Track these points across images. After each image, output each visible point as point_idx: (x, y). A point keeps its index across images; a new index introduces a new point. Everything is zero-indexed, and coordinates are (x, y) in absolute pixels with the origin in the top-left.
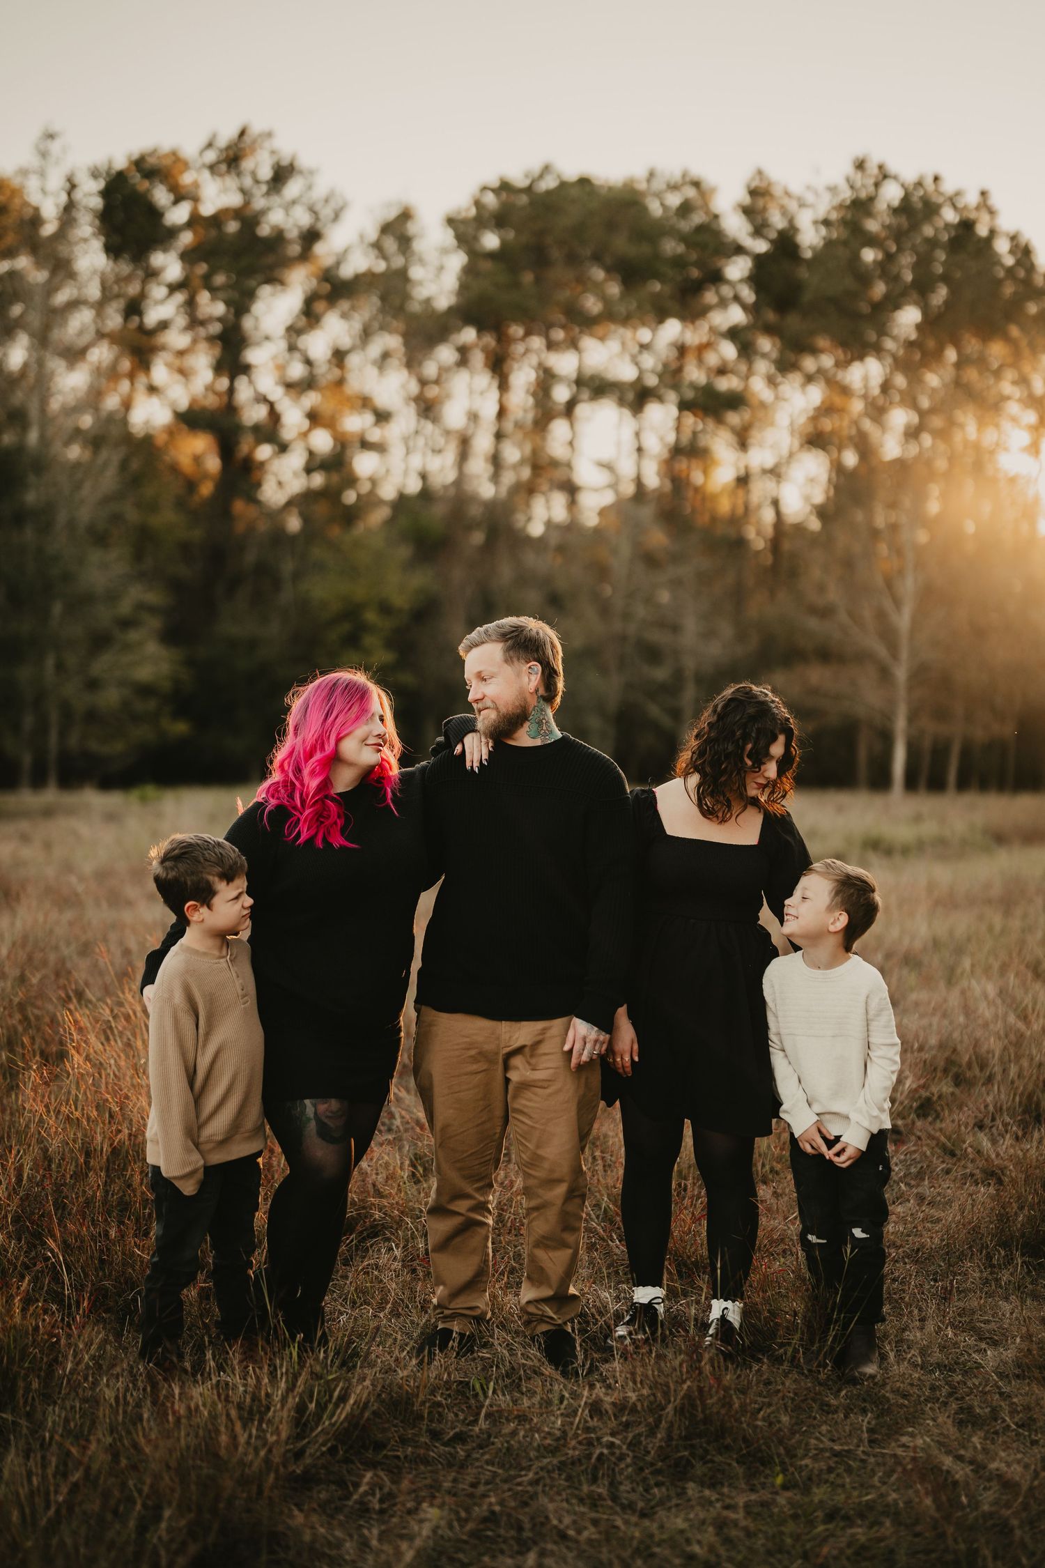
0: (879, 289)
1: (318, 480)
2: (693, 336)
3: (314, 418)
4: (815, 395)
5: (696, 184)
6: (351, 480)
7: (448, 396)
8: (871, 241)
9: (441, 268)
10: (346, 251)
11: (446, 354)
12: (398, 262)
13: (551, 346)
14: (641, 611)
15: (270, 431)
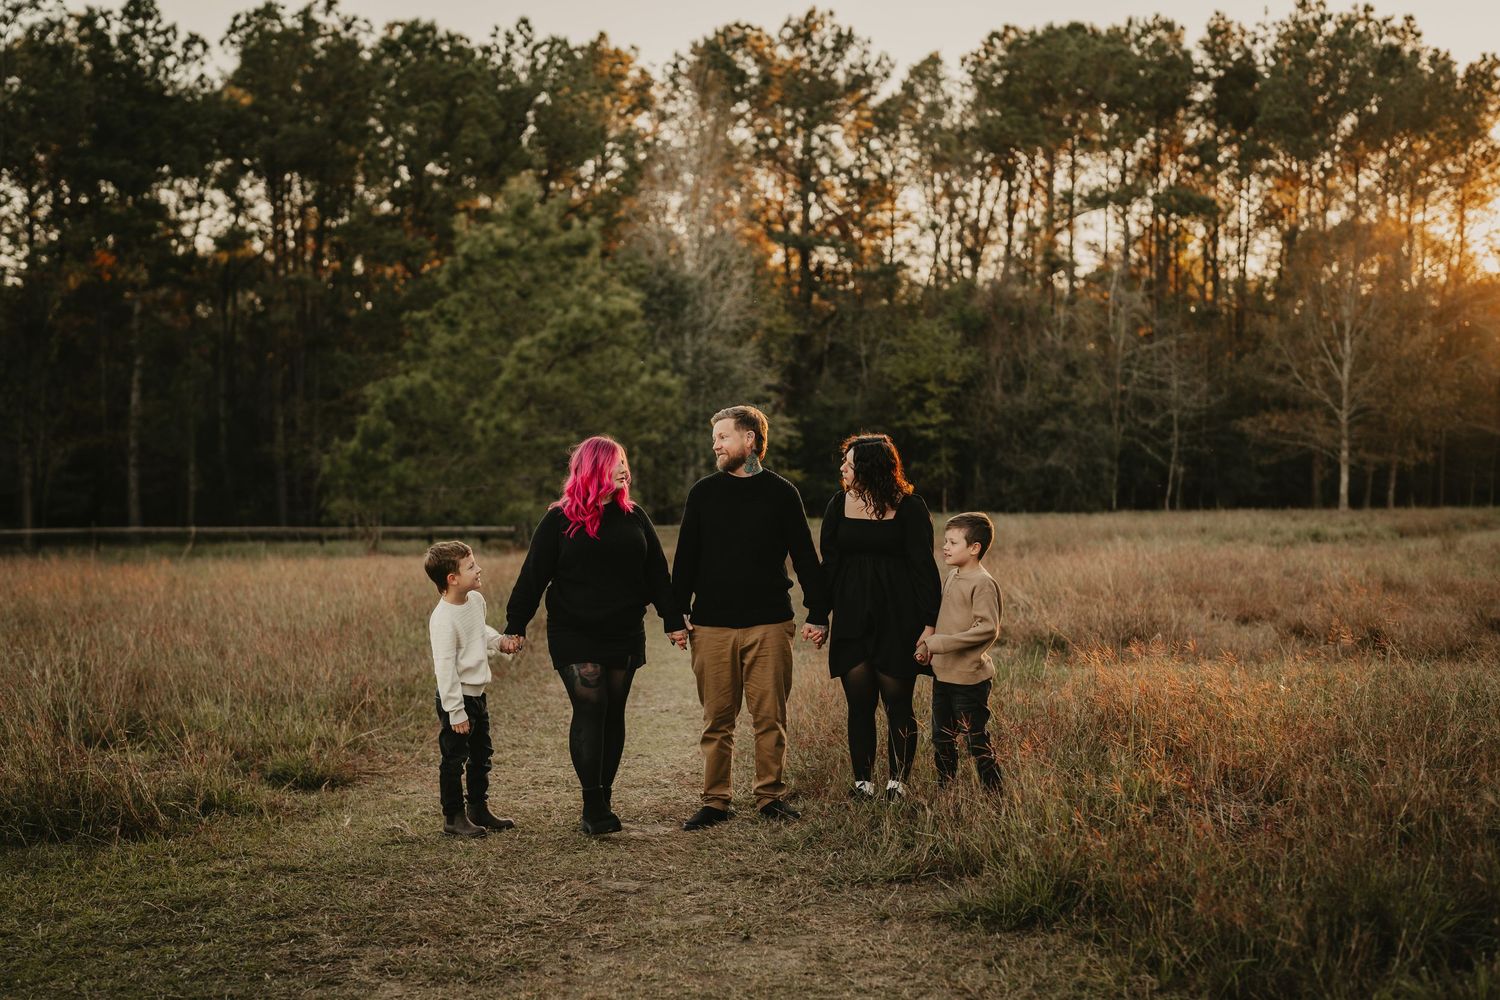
5: (1168, 26)
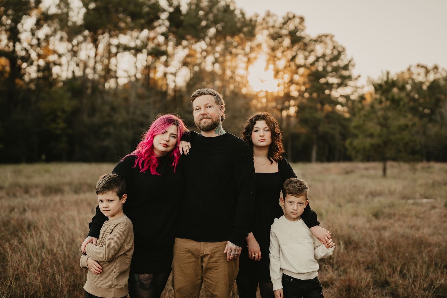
0: (204, 23)
1: (41, 74)
2: (152, 34)
3: (39, 56)
4: (186, 52)
6: (51, 74)
7: (81, 50)
8: (202, 9)
9: (79, 13)
10: (50, 6)
11: (80, 38)
12: (65, 10)
13: (111, 36)
14: (138, 112)
15: (27, 59)
